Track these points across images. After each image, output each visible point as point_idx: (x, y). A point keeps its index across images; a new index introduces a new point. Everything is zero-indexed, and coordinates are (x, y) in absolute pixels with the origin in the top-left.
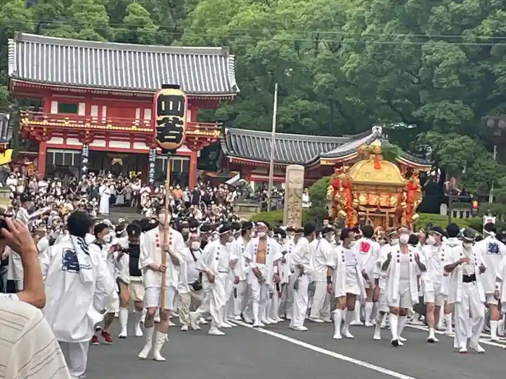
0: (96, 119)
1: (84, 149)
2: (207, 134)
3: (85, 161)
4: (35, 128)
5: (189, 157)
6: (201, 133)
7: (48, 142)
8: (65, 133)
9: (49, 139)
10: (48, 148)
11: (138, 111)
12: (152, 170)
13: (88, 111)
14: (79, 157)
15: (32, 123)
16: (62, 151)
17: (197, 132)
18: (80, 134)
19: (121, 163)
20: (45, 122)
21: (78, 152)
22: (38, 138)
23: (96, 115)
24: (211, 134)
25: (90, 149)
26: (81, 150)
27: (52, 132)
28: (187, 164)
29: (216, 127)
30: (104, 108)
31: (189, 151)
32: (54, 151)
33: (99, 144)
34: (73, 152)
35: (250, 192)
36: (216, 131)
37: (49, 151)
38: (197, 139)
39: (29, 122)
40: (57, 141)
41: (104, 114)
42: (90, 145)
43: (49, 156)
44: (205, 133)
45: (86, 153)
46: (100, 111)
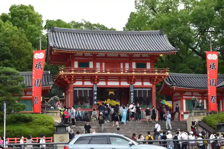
0: (99, 69)
1: (94, 87)
2: (162, 74)
3: (95, 93)
4: (67, 76)
5: (151, 88)
6: (159, 74)
7: (74, 84)
8: (83, 78)
9: (75, 82)
10: (74, 88)
11: (122, 64)
12: (132, 97)
13: (95, 65)
14: (92, 92)
15: (65, 73)
17: (156, 74)
18: (92, 79)
19: (114, 94)
20: (73, 73)
21: (91, 89)
22: (69, 82)
23: (99, 67)
24: (164, 74)
25: (98, 87)
26: (92, 88)
27: (76, 78)
28: (150, 92)
29: (167, 70)
30: (103, 64)
31: (151, 85)
32: (78, 89)
33: (102, 84)
34: (88, 89)
35: (199, 104)
36: (167, 73)
37: (75, 89)
38: (156, 78)
39: (64, 73)
40: (78, 83)
41: (104, 67)
42: (98, 84)
43: (75, 92)
44: (160, 74)
45: (95, 89)
46: (101, 66)
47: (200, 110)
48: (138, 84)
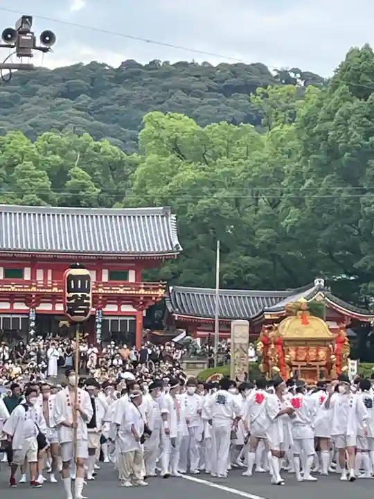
0: (42, 283)
1: (31, 313)
2: (152, 293)
3: (33, 324)
5: (135, 316)
6: (146, 293)
8: (12, 298)
12: (99, 331)
13: (33, 275)
14: (26, 321)
16: (9, 316)
17: (142, 291)
18: (26, 298)
19: (68, 325)
21: (25, 316)
23: (42, 279)
24: (155, 293)
25: (37, 312)
26: (28, 314)
28: (133, 323)
29: (160, 285)
30: (50, 272)
31: (135, 310)
32: (2, 316)
33: (46, 307)
34: (20, 317)
35: (196, 349)
36: (160, 290)
38: (142, 298)
40: (3, 306)
41: (50, 278)
42: (37, 308)
44: (149, 293)
45: (33, 317)
46: (45, 276)
47: (198, 359)
48: (111, 308)
